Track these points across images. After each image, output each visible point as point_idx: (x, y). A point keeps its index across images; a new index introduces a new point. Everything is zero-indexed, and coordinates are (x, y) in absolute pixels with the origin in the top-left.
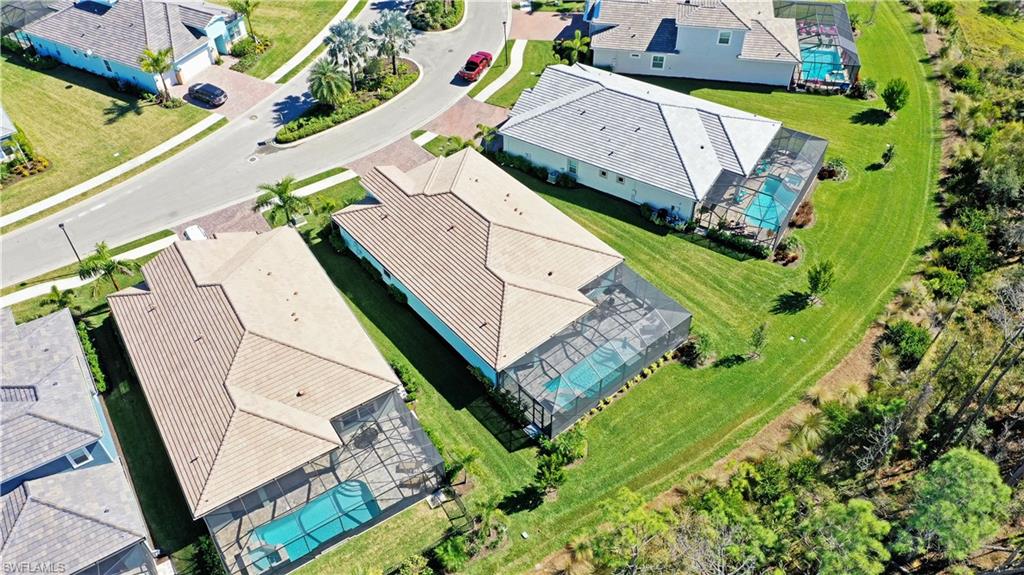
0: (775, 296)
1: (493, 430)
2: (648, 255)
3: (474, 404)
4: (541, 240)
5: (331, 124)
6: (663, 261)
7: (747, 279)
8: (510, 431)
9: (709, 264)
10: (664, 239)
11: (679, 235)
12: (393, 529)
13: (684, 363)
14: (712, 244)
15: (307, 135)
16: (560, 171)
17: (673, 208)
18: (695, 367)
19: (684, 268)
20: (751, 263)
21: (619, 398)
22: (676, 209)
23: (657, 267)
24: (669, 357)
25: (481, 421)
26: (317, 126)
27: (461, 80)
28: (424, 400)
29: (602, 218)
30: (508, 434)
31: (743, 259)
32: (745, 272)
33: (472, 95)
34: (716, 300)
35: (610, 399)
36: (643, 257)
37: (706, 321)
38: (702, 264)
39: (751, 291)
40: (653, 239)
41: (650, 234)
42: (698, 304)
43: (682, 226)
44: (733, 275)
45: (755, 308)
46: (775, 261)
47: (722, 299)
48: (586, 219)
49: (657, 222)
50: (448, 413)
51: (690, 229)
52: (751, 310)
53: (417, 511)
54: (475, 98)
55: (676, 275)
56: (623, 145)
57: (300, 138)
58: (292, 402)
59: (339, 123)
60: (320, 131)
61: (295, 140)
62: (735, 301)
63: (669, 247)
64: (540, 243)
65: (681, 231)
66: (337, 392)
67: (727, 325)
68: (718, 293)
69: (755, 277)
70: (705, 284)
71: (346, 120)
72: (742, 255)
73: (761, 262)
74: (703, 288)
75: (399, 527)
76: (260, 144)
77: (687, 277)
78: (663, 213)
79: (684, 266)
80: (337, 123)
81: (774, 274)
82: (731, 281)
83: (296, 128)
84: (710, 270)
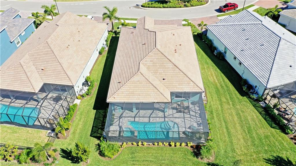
0: (275, 155)
1: (95, 124)
2: (227, 100)
3: (100, 111)
4: (171, 64)
5: (162, 7)
6: (231, 106)
7: (267, 137)
8: (99, 128)
9: (253, 120)
10: (241, 97)
11: (250, 100)
12: (29, 133)
13: (194, 152)
14: (263, 112)
15: (151, 7)
16: (221, 51)
17: (256, 87)
18: (197, 158)
19: (238, 114)
20: (277, 132)
21: (150, 146)
22: (257, 88)
23: (226, 106)
24: (189, 145)
25: (95, 118)
26: (156, 6)
27: (220, 10)
28: (88, 99)
29: (221, 76)
30: (97, 129)
31: (273, 128)
32: (269, 134)
33: (218, 16)
34: (240, 137)
35: (145, 144)
36: (224, 100)
37: (225, 142)
38: (249, 118)
39: (263, 144)
40: (236, 95)
41: (237, 92)
42: (229, 133)
43: (255, 97)
44: (261, 131)
45: (258, 152)
46: (292, 138)
47: (244, 138)
48: (215, 73)
49: (244, 89)
50: (89, 109)
51: (258, 100)
52: (254, 152)
53: (42, 132)
54: (218, 17)
55: (231, 115)
56: (250, 49)
57: (149, 7)
58: (39, 70)
59: (165, 8)
60: (156, 8)
61: (147, 7)
62: (249, 143)
63: (240, 102)
64: (170, 65)
65: (253, 99)
66: (53, 75)
67: (233, 150)
68: (244, 134)
69: (272, 139)
70: (242, 127)
71: (168, 8)
72: (274, 125)
73: (283, 134)
74: (239, 128)
75: (31, 134)
76: (137, 5)
77: (236, 118)
78: (250, 87)
79: (239, 113)
80: (164, 7)
81: (285, 144)
82: (257, 134)
83: (150, 4)
84: (251, 123)
